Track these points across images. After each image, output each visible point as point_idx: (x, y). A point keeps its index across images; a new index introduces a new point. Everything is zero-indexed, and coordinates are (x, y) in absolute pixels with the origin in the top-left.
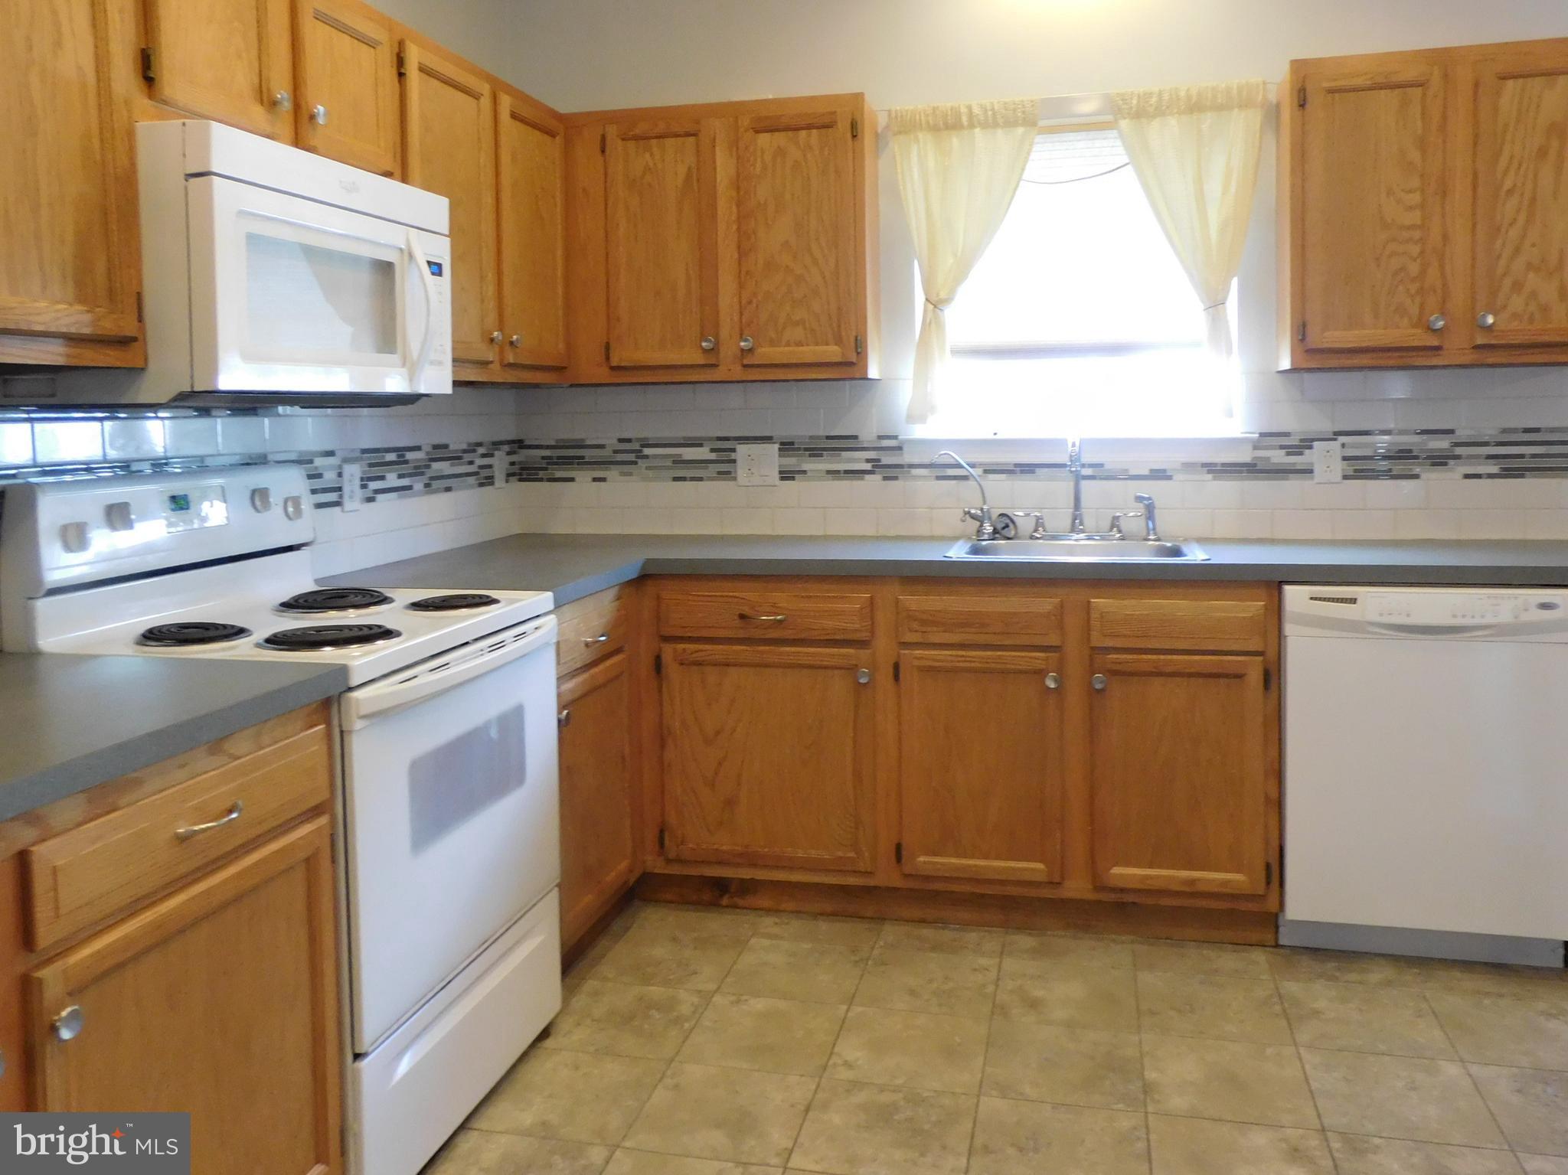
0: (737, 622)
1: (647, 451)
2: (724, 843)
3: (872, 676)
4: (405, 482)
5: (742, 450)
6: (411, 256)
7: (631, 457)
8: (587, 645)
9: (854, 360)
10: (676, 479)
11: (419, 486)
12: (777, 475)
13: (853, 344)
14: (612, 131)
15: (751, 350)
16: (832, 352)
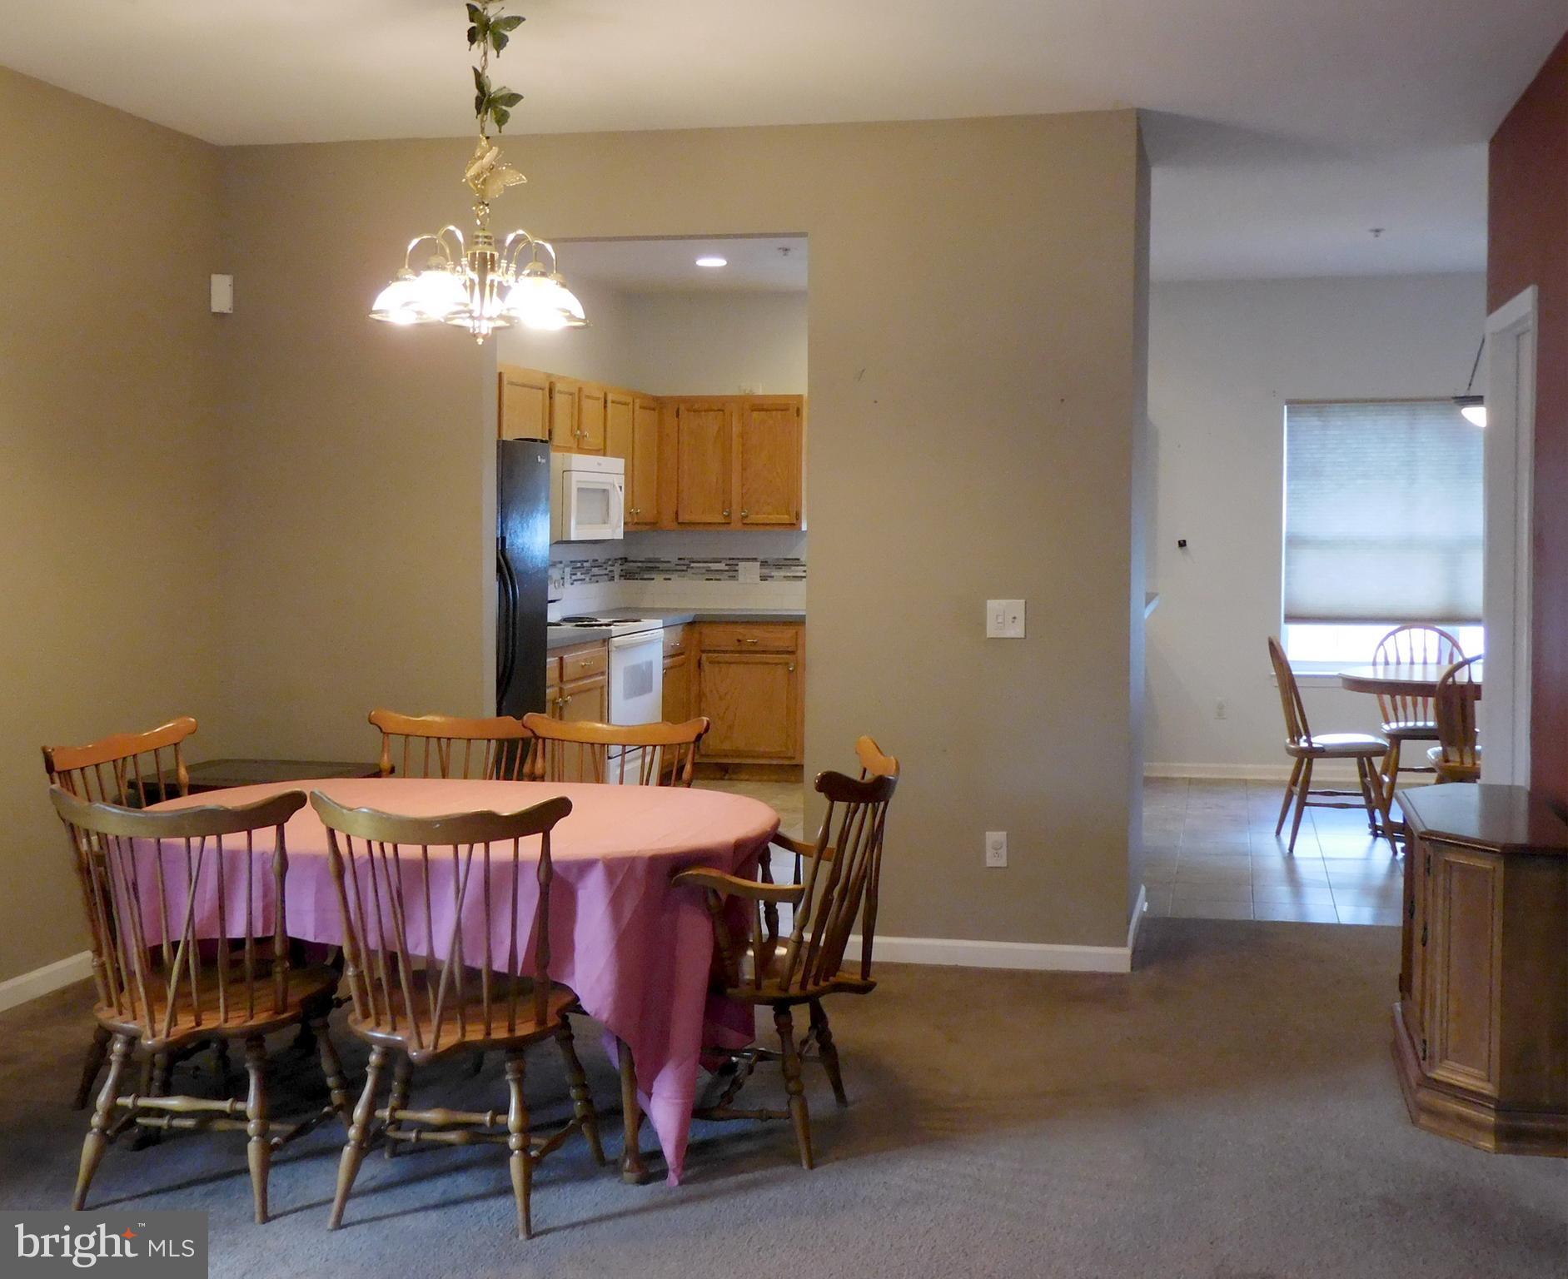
0: (737, 643)
1: (692, 565)
2: (727, 746)
3: (795, 668)
4: (583, 577)
5: (742, 565)
6: (614, 486)
7: (685, 568)
8: (672, 646)
9: (795, 522)
10: (707, 580)
11: (587, 579)
12: (759, 578)
13: (795, 515)
14: (682, 408)
15: (747, 516)
16: (785, 518)
